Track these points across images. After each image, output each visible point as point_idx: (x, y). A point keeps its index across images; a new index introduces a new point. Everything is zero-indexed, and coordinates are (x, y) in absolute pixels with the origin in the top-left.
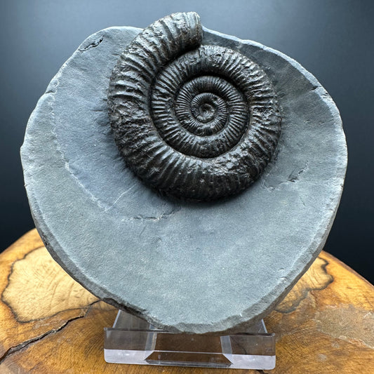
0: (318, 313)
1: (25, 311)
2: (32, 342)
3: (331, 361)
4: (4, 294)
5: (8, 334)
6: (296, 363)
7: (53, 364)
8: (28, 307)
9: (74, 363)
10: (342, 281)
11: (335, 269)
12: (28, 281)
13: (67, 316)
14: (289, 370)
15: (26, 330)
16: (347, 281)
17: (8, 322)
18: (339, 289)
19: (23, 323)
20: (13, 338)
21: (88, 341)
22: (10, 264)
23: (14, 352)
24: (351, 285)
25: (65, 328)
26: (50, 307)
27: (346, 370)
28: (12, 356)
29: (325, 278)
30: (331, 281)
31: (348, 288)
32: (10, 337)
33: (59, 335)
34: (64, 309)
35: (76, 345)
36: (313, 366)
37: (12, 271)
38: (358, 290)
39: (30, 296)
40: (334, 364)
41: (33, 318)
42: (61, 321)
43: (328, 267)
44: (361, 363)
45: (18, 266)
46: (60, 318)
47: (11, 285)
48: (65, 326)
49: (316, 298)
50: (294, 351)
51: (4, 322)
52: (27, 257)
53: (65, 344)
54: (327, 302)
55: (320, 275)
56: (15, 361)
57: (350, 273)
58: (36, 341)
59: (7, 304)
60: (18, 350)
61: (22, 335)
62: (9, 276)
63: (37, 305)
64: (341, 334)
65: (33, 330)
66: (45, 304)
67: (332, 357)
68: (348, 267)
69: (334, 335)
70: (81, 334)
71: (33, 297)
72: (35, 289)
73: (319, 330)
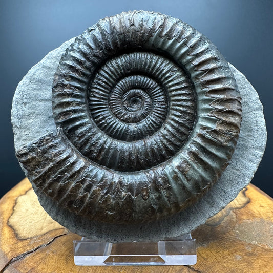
0: (237, 226)
1: (24, 232)
2: (28, 253)
3: (244, 260)
4: (9, 220)
5: (11, 248)
6: (219, 262)
7: (42, 269)
8: (26, 229)
9: (58, 267)
10: (257, 202)
11: (252, 193)
12: (27, 210)
13: (54, 235)
14: (213, 268)
15: (24, 245)
16: (260, 202)
17: (11, 240)
18: (254, 208)
19: (22, 240)
20: (14, 251)
21: (68, 252)
22: (15, 198)
23: (15, 261)
24: (263, 204)
25: (53, 243)
26: (42, 228)
27: (255, 266)
28: (13, 264)
29: (244, 200)
30: (249, 202)
31: (261, 206)
32: (12, 250)
33: (48, 248)
34: (52, 229)
35: (59, 255)
36: (231, 264)
37: (16, 203)
38: (268, 208)
39: (28, 221)
40: (246, 262)
41: (30, 236)
42: (50, 237)
43: (247, 192)
44: (267, 260)
45: (20, 199)
46: (48, 236)
47: (14, 213)
48: (52, 241)
49: (237, 214)
50: (218, 254)
51: (8, 240)
52: (28, 193)
53: (51, 255)
54: (245, 217)
55: (241, 198)
56: (16, 268)
57: (263, 196)
58: (31, 252)
59: (11, 227)
60: (18, 260)
61: (21, 248)
62: (14, 207)
63: (33, 227)
64: (253, 240)
65: (29, 245)
66: (38, 226)
67: (246, 257)
68: (262, 191)
69: (248, 241)
70: (63, 247)
71: (30, 221)
72: (32, 216)
73: (237, 238)
